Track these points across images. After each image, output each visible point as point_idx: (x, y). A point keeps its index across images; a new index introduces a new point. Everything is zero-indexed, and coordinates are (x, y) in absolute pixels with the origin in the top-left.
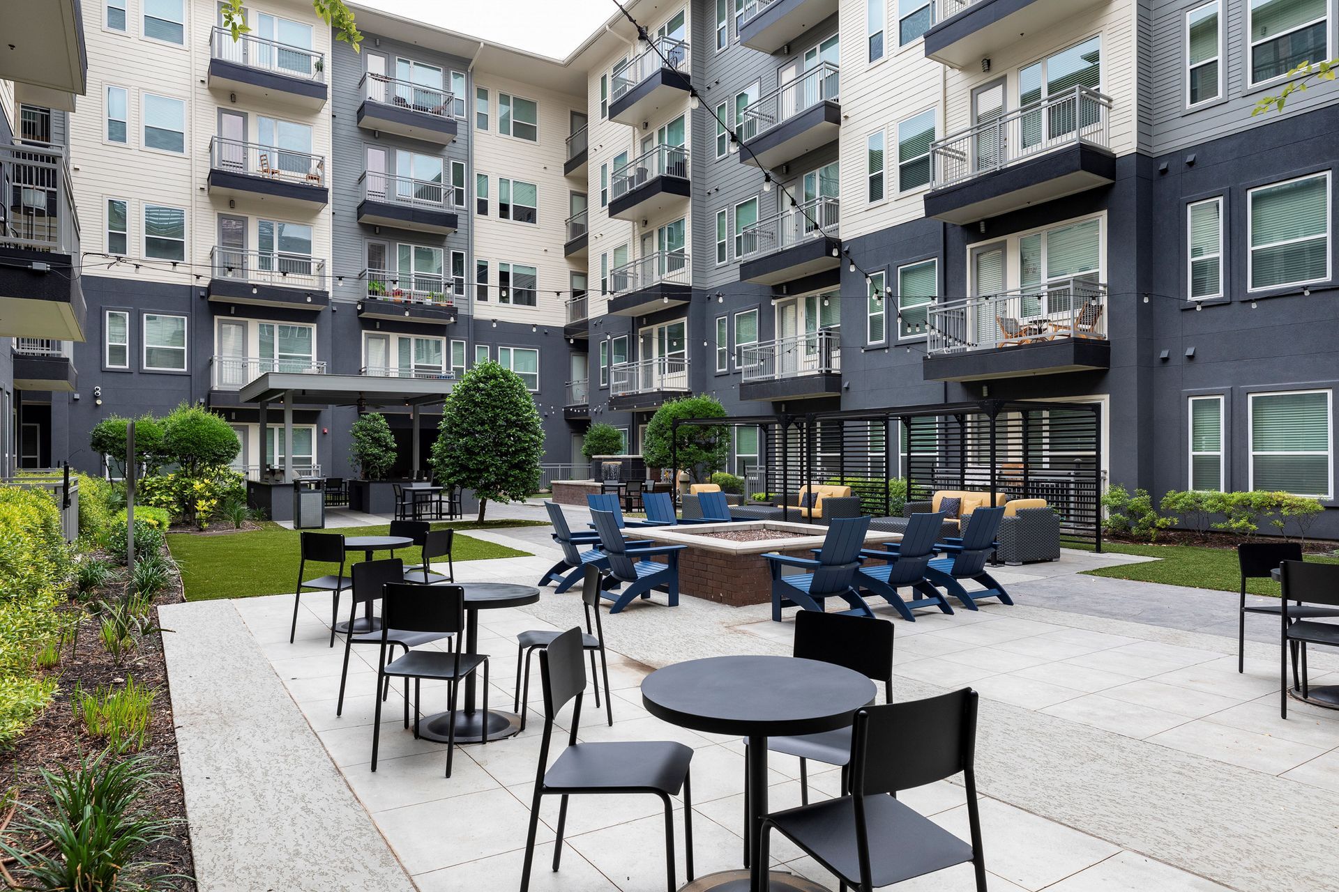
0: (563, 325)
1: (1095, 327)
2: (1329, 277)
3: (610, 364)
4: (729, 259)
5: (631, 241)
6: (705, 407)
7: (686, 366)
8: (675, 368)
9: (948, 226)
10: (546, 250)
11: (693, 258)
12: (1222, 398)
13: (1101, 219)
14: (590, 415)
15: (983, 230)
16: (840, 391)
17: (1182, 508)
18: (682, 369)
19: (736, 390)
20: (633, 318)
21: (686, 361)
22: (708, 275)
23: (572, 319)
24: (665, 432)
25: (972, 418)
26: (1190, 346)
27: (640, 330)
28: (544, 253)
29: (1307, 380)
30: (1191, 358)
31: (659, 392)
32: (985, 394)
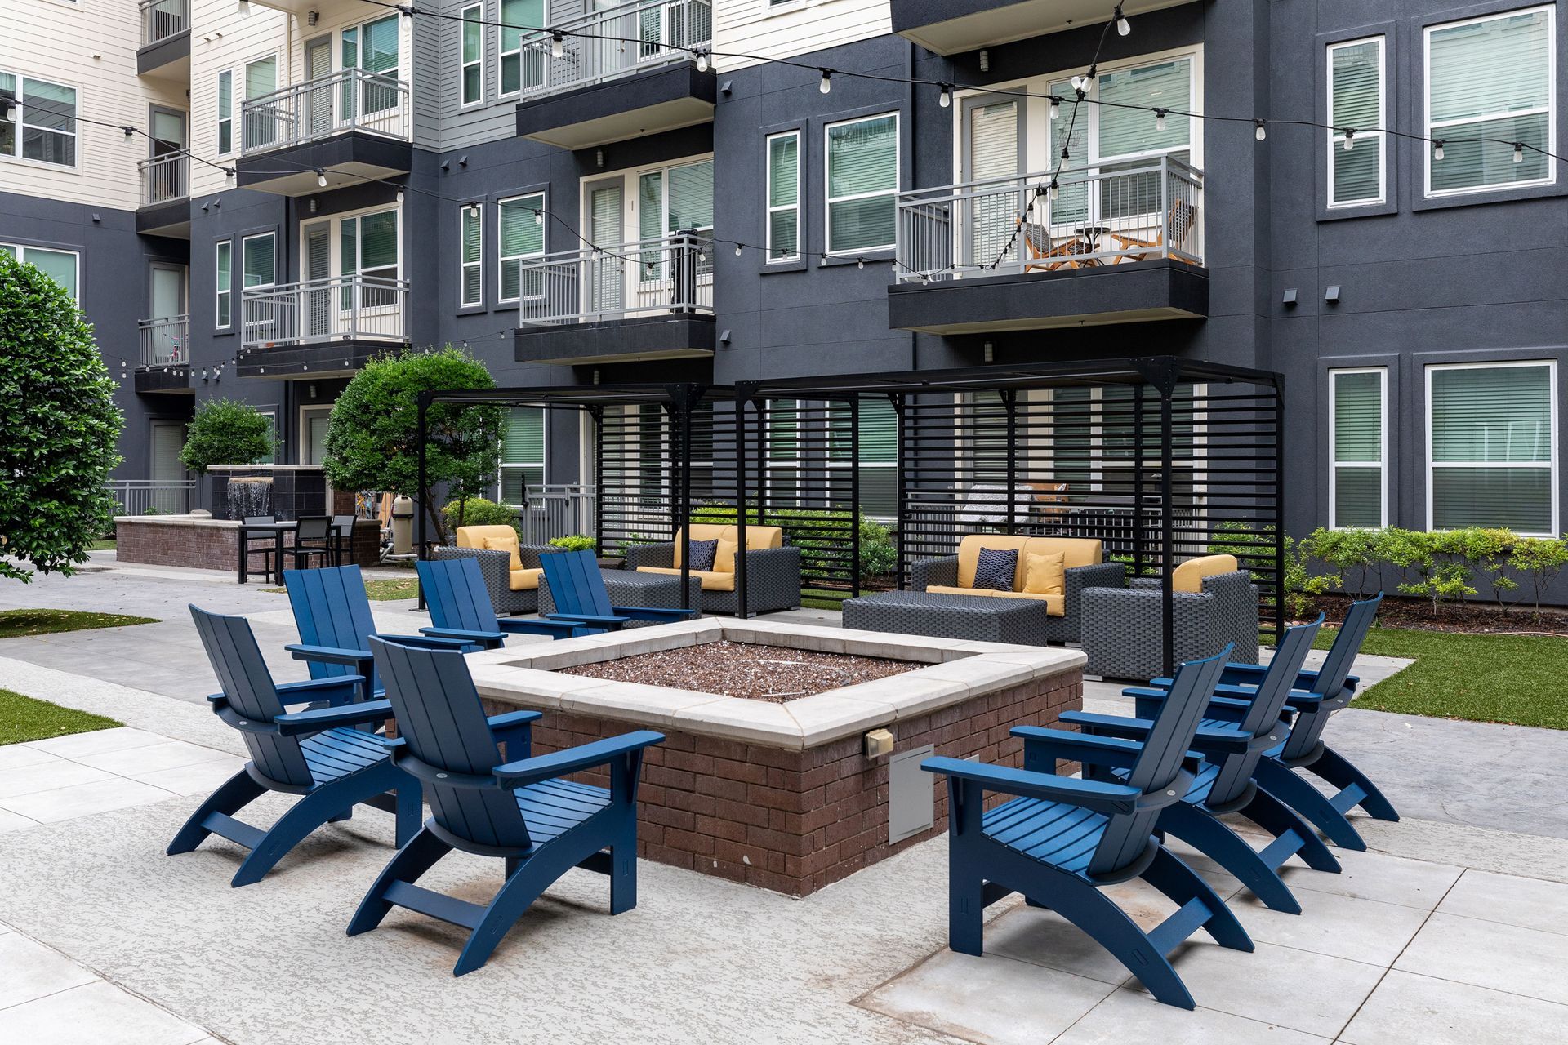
0: (134, 207)
1: (1183, 244)
2: (1552, 178)
3: (236, 285)
4: (486, 96)
5: (285, 52)
6: (454, 371)
7: (400, 295)
8: (377, 297)
9: (921, 55)
10: (97, 57)
11: (415, 91)
12: (1384, 373)
13: (1192, 58)
14: (192, 385)
15: (984, 65)
16: (713, 347)
17: (1348, 559)
18: (392, 299)
19: (507, 340)
20: (287, 198)
21: (400, 285)
22: (445, 125)
23: (156, 197)
24: (374, 420)
25: (963, 399)
26: (1332, 284)
27: (303, 223)
28: (93, 62)
29: (1517, 345)
30: (1333, 303)
31: (347, 342)
32: (989, 357)
